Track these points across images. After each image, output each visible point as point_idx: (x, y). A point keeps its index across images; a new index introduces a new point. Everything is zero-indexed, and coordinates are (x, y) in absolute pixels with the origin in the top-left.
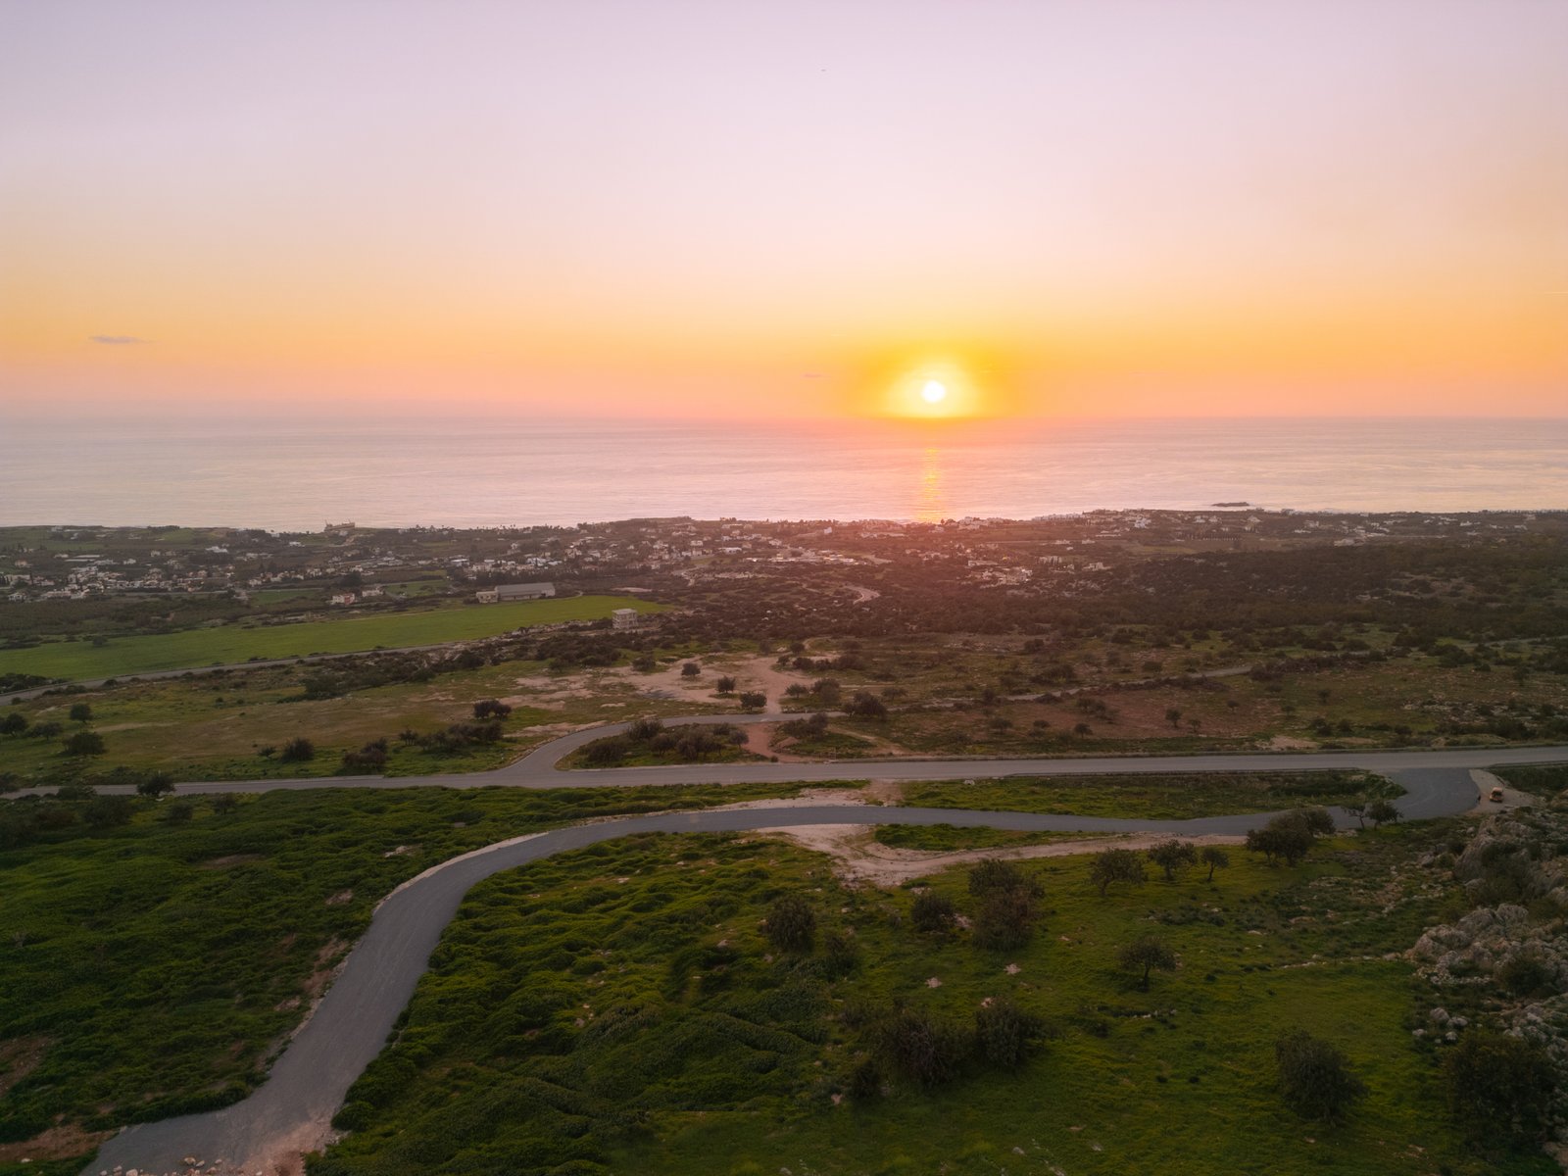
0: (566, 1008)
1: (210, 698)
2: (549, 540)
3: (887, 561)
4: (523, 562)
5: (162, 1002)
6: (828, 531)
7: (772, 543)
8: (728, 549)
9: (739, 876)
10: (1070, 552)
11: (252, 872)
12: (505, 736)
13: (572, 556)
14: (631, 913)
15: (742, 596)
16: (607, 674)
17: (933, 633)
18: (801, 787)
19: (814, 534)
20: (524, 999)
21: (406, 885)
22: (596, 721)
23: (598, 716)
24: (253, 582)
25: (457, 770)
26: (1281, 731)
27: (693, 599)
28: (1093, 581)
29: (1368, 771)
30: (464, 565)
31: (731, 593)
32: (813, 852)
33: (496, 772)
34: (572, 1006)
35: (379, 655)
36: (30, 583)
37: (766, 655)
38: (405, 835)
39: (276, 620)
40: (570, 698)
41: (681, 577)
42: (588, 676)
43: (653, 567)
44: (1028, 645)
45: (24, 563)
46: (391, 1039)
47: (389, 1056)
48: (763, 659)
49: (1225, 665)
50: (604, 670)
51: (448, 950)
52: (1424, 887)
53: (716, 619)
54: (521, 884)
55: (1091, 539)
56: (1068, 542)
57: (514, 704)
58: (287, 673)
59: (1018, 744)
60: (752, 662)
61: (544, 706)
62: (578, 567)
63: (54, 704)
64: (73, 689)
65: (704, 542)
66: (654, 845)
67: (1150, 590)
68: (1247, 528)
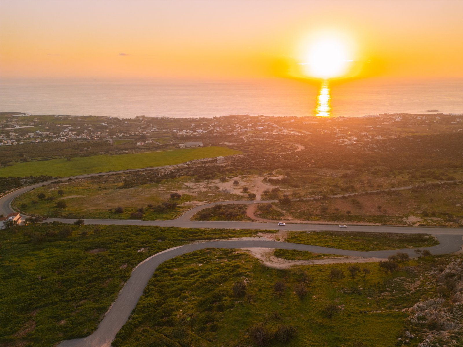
0: (175, 311)
1: (96, 186)
2: (204, 123)
3: (310, 133)
4: (195, 131)
5: (74, 301)
6: (293, 121)
7: (274, 126)
8: (259, 128)
9: (232, 267)
10: (372, 131)
11: (101, 256)
12: (178, 205)
13: (210, 129)
14: (199, 278)
15: (260, 147)
16: (212, 182)
17: (315, 168)
18: (258, 232)
19: (288, 122)
20: (165, 308)
21: (141, 263)
22: (205, 201)
23: (207, 199)
24: (114, 137)
25: (162, 219)
26: (413, 214)
27: (245, 148)
28: (375, 145)
29: (430, 235)
30: (177, 132)
31: (257, 146)
32: (255, 258)
33: (173, 220)
34: (177, 310)
35: (147, 170)
36: (49, 135)
37: (261, 176)
38: (144, 244)
39: (119, 152)
40: (199, 191)
41: (243, 139)
42: (206, 183)
43: (235, 134)
44: (343, 175)
45: (48, 128)
46: (129, 318)
47: (128, 324)
48: (260, 178)
49: (404, 185)
50: (211, 181)
51: (149, 288)
52: (427, 283)
53: (249, 160)
54: (172, 265)
55: (380, 125)
56: (372, 126)
58: (120, 177)
59: (328, 216)
60: (256, 179)
61: (191, 194)
62: (211, 133)
63: (54, 187)
64: (59, 181)
65: (252, 125)
66: (211, 252)
67: (393, 148)
68: (435, 121)
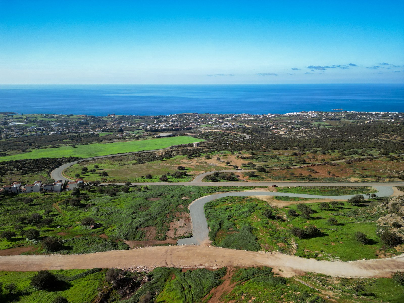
4: (159, 126)
6: (233, 117)
8: (209, 123)
13: (171, 124)
15: (217, 136)
16: (200, 159)
18: (254, 187)
22: (203, 170)
26: (353, 176)
29: (371, 187)
30: (146, 126)
31: (214, 136)
40: (195, 165)
41: (200, 131)
52: (380, 210)
57: (184, 166)
61: (190, 167)
62: (174, 127)
67: (319, 137)
68: (342, 117)
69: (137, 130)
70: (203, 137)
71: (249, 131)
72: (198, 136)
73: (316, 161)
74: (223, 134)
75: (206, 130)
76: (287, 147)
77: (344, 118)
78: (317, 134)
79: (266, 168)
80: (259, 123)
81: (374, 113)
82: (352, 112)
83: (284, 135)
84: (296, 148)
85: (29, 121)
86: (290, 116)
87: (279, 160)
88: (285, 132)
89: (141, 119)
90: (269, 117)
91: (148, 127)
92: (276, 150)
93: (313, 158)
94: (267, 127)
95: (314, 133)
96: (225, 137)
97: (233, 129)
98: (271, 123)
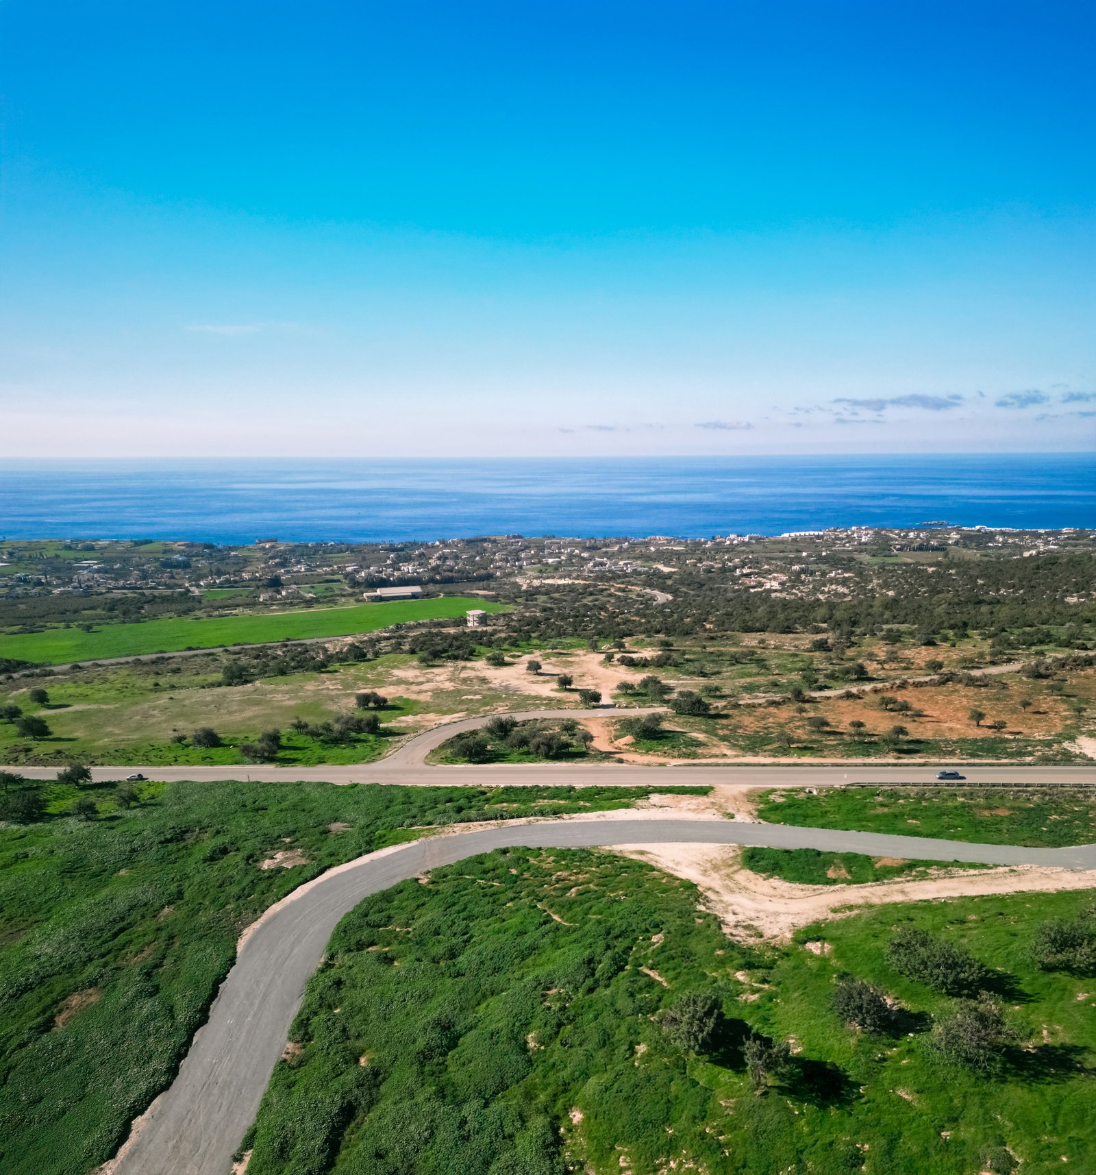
1: (149, 682)
3: (673, 570)
4: (399, 569)
6: (625, 546)
7: (583, 555)
8: (551, 560)
12: (384, 725)
13: (434, 565)
15: (565, 598)
16: (466, 668)
18: (647, 793)
19: (614, 548)
22: (458, 712)
23: (460, 707)
24: (204, 583)
27: (527, 600)
30: (355, 571)
31: (556, 596)
35: (286, 646)
37: (594, 652)
39: (217, 613)
40: (435, 689)
41: (516, 583)
43: (495, 574)
48: (591, 656)
50: (463, 664)
53: (549, 619)
57: (390, 694)
58: (214, 661)
60: (583, 658)
61: (414, 697)
62: (439, 573)
63: (26, 686)
64: (45, 673)
65: (532, 554)
68: (950, 542)
69: (327, 581)
70: (519, 600)
71: (669, 582)
72: (504, 598)
73: (907, 669)
74: (586, 591)
75: (535, 581)
76: (790, 622)
77: (956, 543)
78: (886, 585)
79: (711, 701)
80: (700, 560)
81: (1042, 531)
82: (978, 527)
83: (776, 591)
84: (825, 625)
85: (15, 560)
86: (795, 540)
87: (764, 667)
88: (780, 584)
89: (352, 551)
90: (731, 544)
91: (363, 574)
92: (753, 635)
93: (893, 657)
94: (725, 571)
95: (875, 581)
96: (591, 598)
97: (619, 577)
98: (737, 560)
